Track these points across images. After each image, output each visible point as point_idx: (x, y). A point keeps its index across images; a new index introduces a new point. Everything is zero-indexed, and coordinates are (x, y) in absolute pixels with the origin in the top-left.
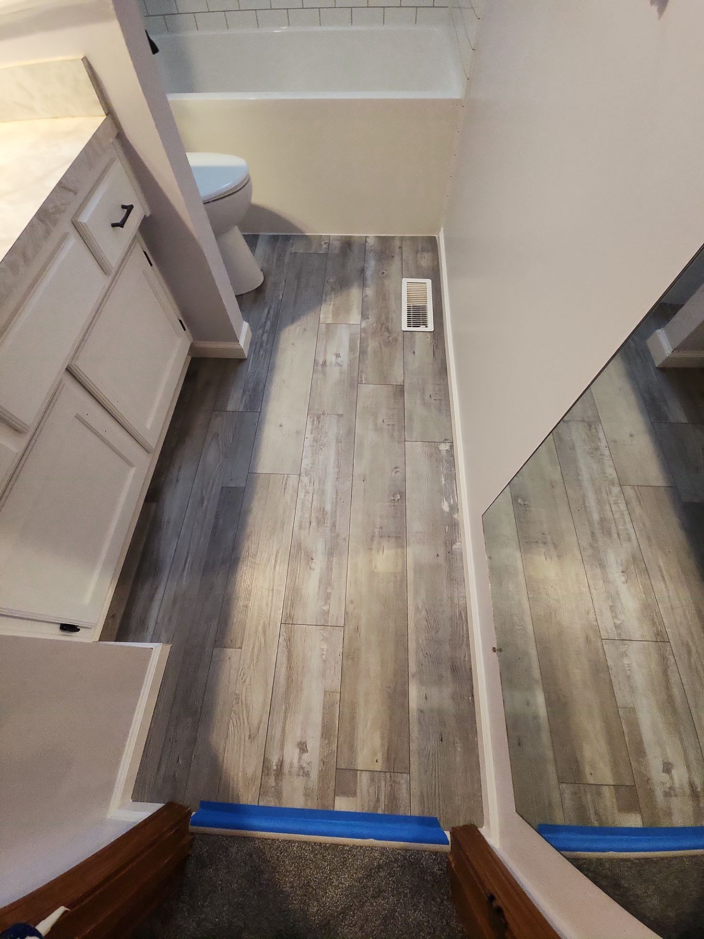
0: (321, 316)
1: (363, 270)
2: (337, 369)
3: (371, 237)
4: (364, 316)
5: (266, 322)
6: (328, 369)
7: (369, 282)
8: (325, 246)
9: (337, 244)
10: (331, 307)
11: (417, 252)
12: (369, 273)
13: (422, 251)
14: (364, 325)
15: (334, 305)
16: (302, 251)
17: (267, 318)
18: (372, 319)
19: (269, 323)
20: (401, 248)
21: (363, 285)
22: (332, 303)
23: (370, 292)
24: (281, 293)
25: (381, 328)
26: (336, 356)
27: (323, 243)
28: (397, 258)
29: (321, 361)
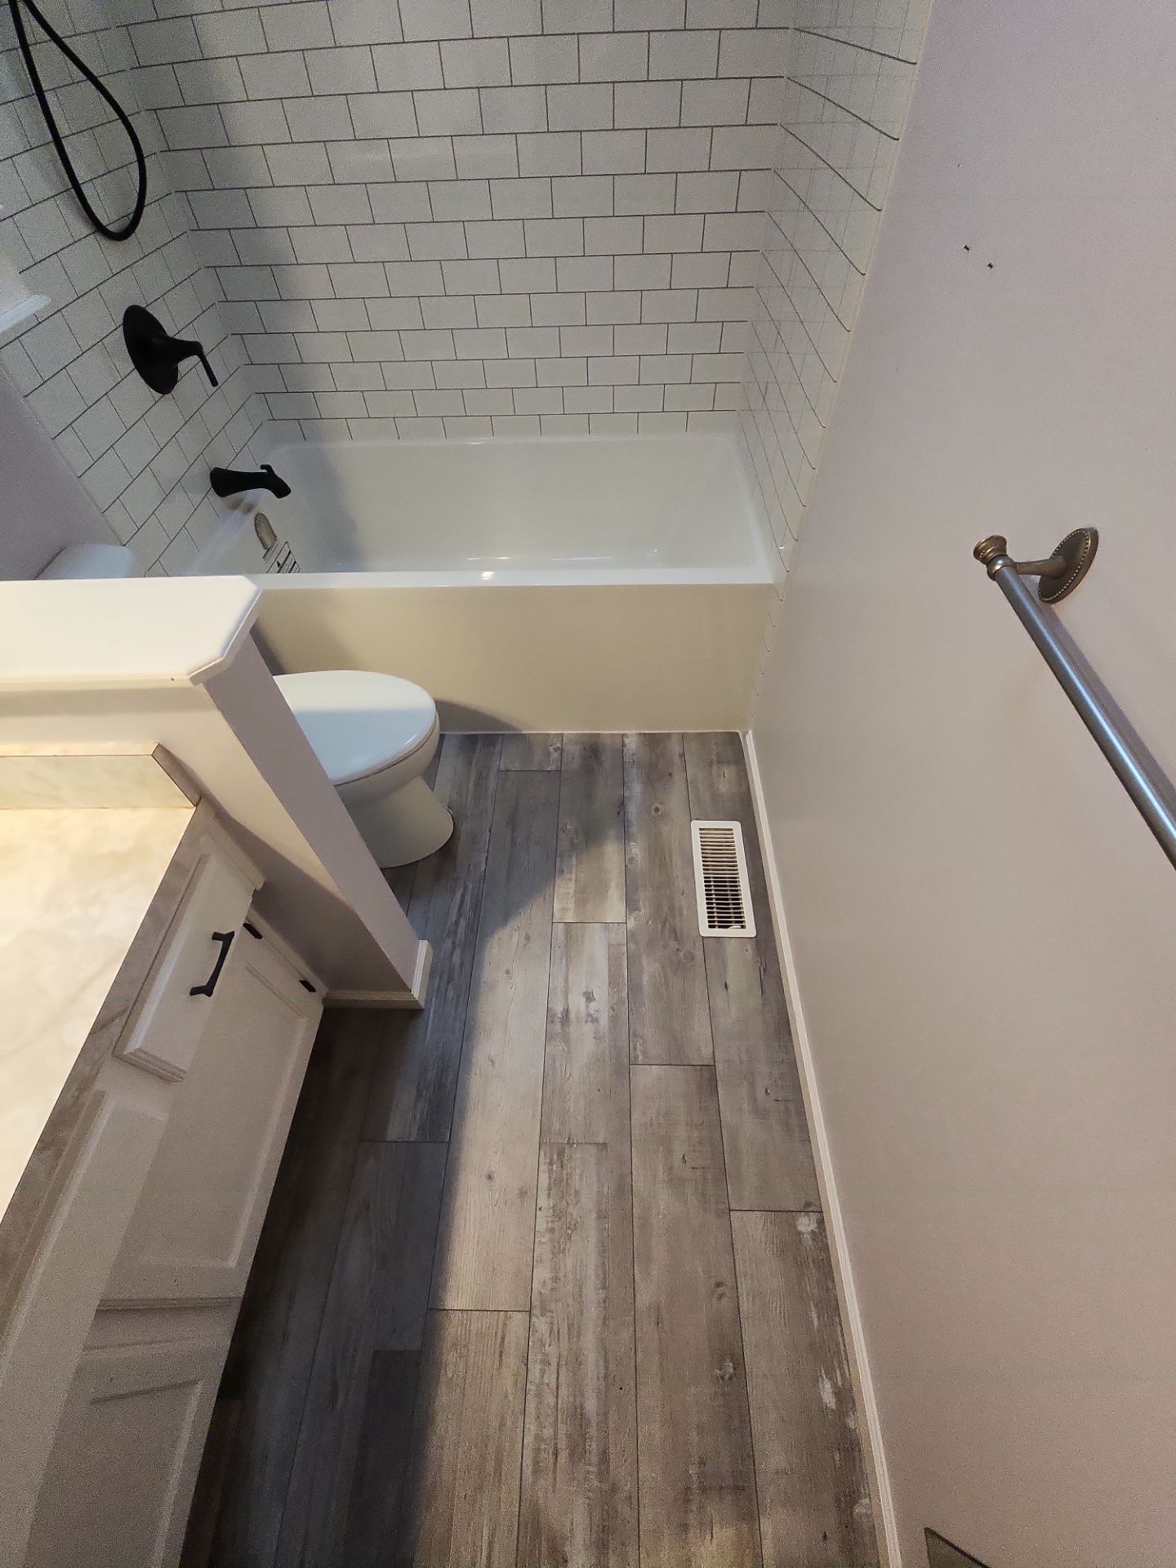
0: (556, 906)
1: (622, 804)
2: (588, 1029)
3: (632, 735)
4: (631, 905)
5: (457, 923)
6: (572, 1029)
7: (634, 829)
8: (555, 755)
9: (574, 750)
10: (572, 885)
11: (710, 764)
12: (633, 810)
13: (719, 762)
14: (631, 924)
15: (576, 880)
16: (516, 766)
17: (459, 915)
18: (644, 911)
19: (463, 923)
20: (682, 755)
21: (625, 836)
22: (573, 877)
23: (637, 850)
24: (484, 856)
25: (662, 931)
26: (587, 999)
27: (551, 749)
28: (678, 777)
29: (559, 1009)
